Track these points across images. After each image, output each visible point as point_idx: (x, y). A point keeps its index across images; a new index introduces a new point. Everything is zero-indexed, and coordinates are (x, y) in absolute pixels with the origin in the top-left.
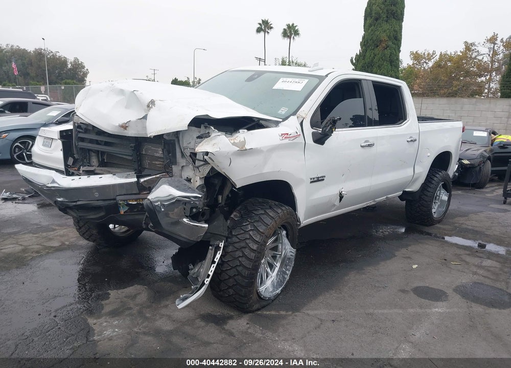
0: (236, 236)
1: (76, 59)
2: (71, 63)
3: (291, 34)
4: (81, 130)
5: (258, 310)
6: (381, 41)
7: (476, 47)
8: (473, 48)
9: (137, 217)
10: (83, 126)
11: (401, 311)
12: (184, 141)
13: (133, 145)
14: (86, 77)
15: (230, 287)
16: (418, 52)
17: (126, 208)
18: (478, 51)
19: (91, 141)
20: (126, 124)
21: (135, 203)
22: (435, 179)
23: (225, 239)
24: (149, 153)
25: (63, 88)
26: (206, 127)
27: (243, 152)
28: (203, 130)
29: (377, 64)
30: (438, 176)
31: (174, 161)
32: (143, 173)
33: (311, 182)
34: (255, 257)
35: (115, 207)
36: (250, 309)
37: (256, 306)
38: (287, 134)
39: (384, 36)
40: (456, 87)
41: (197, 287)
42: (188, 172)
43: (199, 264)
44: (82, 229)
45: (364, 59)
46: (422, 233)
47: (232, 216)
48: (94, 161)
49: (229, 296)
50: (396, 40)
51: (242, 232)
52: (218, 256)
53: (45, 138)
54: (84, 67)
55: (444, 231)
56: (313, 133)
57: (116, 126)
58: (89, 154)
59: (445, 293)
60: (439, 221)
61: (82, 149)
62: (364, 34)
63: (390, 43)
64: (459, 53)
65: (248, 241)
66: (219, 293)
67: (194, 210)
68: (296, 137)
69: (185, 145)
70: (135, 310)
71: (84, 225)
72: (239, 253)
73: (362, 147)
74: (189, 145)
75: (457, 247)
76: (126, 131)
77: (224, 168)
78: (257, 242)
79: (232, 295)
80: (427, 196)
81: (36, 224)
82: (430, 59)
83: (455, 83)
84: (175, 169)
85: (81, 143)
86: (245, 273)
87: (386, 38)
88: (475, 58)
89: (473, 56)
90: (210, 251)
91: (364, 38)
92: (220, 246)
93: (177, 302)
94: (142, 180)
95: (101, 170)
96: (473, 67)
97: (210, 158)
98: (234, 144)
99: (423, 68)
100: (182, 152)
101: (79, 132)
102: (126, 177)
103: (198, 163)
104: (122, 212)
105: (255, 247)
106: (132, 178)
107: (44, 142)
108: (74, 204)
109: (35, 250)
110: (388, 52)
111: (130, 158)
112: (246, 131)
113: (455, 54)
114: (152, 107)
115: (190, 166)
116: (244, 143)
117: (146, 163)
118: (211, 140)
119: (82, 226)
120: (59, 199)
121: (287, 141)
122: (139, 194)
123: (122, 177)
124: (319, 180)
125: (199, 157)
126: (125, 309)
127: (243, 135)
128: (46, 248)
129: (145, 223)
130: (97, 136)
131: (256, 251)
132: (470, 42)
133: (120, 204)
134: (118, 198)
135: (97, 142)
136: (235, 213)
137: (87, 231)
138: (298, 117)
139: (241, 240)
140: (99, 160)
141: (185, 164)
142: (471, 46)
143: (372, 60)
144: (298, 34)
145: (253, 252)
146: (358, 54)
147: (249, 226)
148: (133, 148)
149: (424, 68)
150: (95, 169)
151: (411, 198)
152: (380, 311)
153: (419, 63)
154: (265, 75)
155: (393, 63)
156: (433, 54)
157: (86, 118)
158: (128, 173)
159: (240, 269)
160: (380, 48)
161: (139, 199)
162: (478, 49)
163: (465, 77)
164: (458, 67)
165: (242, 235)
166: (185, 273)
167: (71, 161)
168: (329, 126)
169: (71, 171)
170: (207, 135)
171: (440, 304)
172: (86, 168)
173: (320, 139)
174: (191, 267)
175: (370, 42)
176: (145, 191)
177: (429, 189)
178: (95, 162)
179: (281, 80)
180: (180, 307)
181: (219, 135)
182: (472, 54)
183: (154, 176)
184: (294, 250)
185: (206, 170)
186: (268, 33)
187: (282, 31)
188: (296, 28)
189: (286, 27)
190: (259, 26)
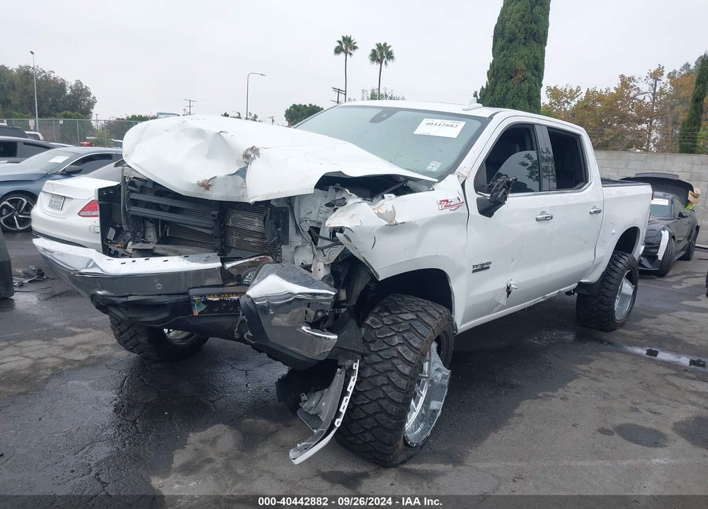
0: (376, 353)
1: (79, 83)
2: (71, 88)
3: (382, 58)
4: (134, 189)
5: (404, 462)
6: (516, 71)
7: (635, 83)
8: (631, 84)
9: (217, 320)
10: (137, 182)
11: (608, 464)
12: (302, 209)
13: (216, 213)
14: (93, 108)
15: (366, 430)
16: (558, 87)
17: (203, 307)
18: (638, 89)
19: (148, 205)
20: (209, 181)
21: (217, 299)
22: (620, 265)
23: (360, 356)
24: (240, 224)
25: (61, 122)
26: (337, 190)
27: (393, 227)
28: (331, 195)
29: (511, 102)
30: (622, 261)
31: (284, 240)
32: (229, 255)
33: (474, 271)
34: (407, 386)
35: (187, 305)
36: (394, 462)
37: (402, 457)
38: (447, 201)
39: (520, 65)
40: (607, 136)
41: (322, 432)
42: (305, 256)
43: (318, 394)
44: (124, 335)
45: (492, 95)
46: (602, 342)
47: (368, 322)
48: (151, 234)
49: (365, 443)
50: (537, 70)
51: (386, 346)
52: (352, 384)
53: (53, 195)
54: (89, 94)
55: (631, 340)
56: (478, 200)
57: (194, 185)
58: (144, 223)
59: (662, 435)
60: (622, 325)
61: (134, 217)
62: (493, 61)
63: (529, 74)
64: (613, 91)
65: (395, 361)
66: (348, 439)
67: (320, 314)
68: (458, 206)
69: (303, 215)
70: (219, 463)
71: (128, 329)
72: (381, 380)
73: (537, 220)
74: (309, 216)
75: (656, 363)
76: (208, 192)
77: (363, 251)
78: (408, 363)
79: (370, 441)
80: (608, 289)
81: (46, 325)
82: (572, 98)
83: (607, 130)
84: (285, 250)
85: (133, 208)
86: (392, 410)
87: (523, 67)
88: (634, 98)
89: (631, 95)
90: (338, 375)
91: (492, 66)
92: (354, 368)
93: (292, 454)
94: (228, 266)
95: (164, 249)
96: (630, 110)
97: (345, 236)
98: (379, 215)
99: (563, 110)
100: (296, 226)
101: (132, 191)
102: (206, 261)
103: (321, 243)
104: (196, 313)
105: (407, 370)
106: (214, 262)
107: (51, 201)
108: (124, 299)
109: (50, 365)
110: (525, 86)
111: (210, 232)
112: (393, 195)
113: (606, 92)
114: (254, 158)
115: (308, 246)
116: (393, 213)
117: (234, 239)
118: (348, 210)
119: (124, 331)
120: (99, 292)
121: (447, 211)
122: (222, 286)
123: (199, 261)
124: (483, 267)
125: (325, 233)
126: (203, 461)
127: (389, 201)
128: (66, 362)
129: (238, 332)
130: (157, 198)
131: (408, 376)
132: (627, 75)
133: (194, 301)
134: (192, 292)
135: (158, 207)
136: (371, 318)
137: (131, 338)
138: (458, 176)
139: (384, 360)
140: (158, 234)
141: (300, 244)
142: (630, 81)
143: (504, 98)
144: (392, 58)
145: (404, 378)
146: (485, 87)
147: (396, 337)
148: (216, 218)
149: (565, 109)
150: (154, 248)
151: (586, 293)
152: (579, 463)
153: (559, 102)
154: (399, 113)
155: (533, 101)
156: (577, 91)
157: (143, 170)
158: (208, 255)
159: (384, 403)
160: (515, 80)
161: (224, 294)
162: (638, 85)
163: (619, 123)
164: (611, 110)
165: (386, 352)
166: (295, 407)
167: (111, 233)
168: (501, 190)
169: (114, 248)
170: (343, 202)
171: (659, 450)
172: (139, 246)
173: (488, 209)
174: (304, 397)
175: (502, 72)
176: (233, 281)
177: (612, 281)
178: (152, 237)
179: (425, 121)
180: (297, 462)
181: (360, 203)
182: (630, 92)
183: (248, 260)
184: (447, 372)
185: (335, 253)
186: (351, 54)
187: (370, 52)
188: (390, 50)
189: (375, 48)
190: (338, 44)
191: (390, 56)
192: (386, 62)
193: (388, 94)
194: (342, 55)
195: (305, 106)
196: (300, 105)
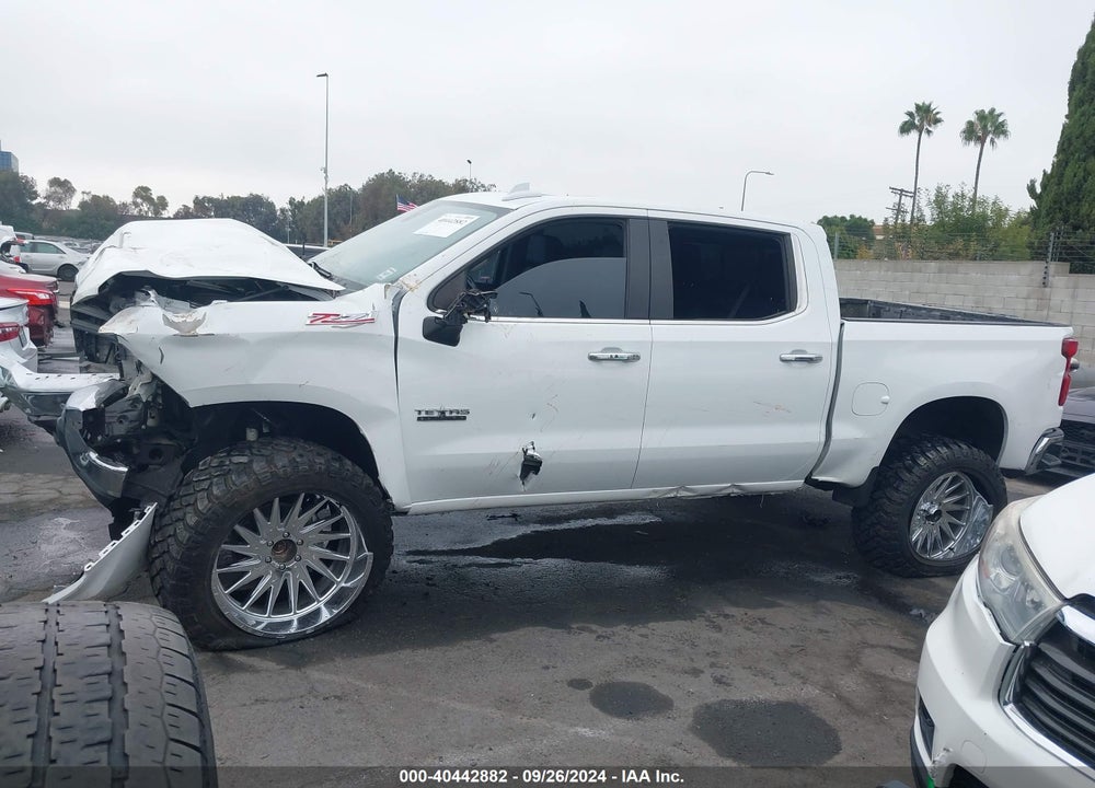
3: (986, 133)
27: (188, 338)
33: (419, 419)
38: (336, 315)
45: (1060, 184)
52: (131, 528)
56: (429, 320)
68: (358, 323)
73: (592, 358)
77: (151, 366)
92: (145, 511)
112: (224, 303)
124: (447, 416)
138: (387, 286)
143: (1080, 186)
144: (1004, 133)
146: (1049, 171)
175: (1077, 143)
177: (900, 486)
181: (144, 307)
184: (366, 555)
186: (929, 132)
187: (963, 126)
188: (1001, 119)
189: (973, 118)
190: (907, 118)
191: (1000, 130)
192: (992, 141)
193: (966, 192)
194: (914, 134)
195: (843, 218)
196: (836, 217)
